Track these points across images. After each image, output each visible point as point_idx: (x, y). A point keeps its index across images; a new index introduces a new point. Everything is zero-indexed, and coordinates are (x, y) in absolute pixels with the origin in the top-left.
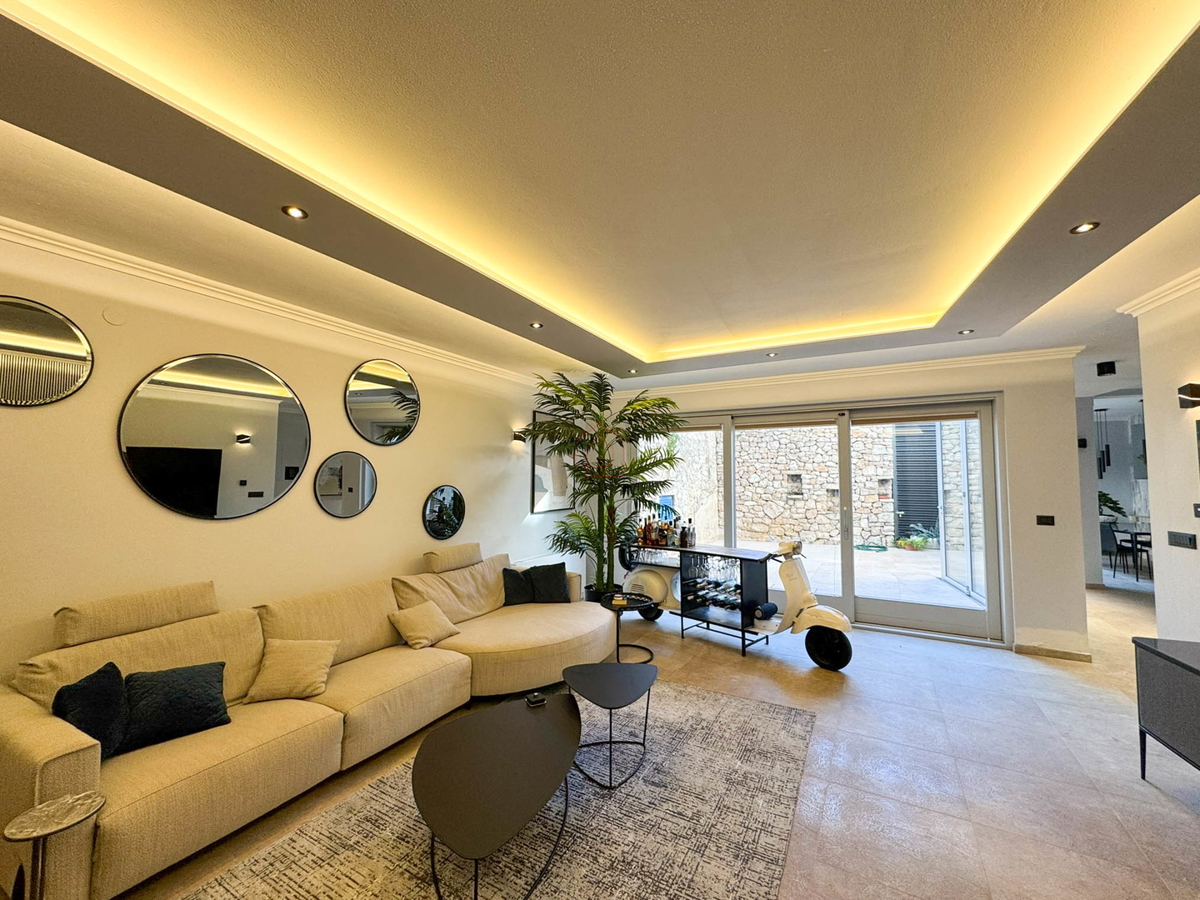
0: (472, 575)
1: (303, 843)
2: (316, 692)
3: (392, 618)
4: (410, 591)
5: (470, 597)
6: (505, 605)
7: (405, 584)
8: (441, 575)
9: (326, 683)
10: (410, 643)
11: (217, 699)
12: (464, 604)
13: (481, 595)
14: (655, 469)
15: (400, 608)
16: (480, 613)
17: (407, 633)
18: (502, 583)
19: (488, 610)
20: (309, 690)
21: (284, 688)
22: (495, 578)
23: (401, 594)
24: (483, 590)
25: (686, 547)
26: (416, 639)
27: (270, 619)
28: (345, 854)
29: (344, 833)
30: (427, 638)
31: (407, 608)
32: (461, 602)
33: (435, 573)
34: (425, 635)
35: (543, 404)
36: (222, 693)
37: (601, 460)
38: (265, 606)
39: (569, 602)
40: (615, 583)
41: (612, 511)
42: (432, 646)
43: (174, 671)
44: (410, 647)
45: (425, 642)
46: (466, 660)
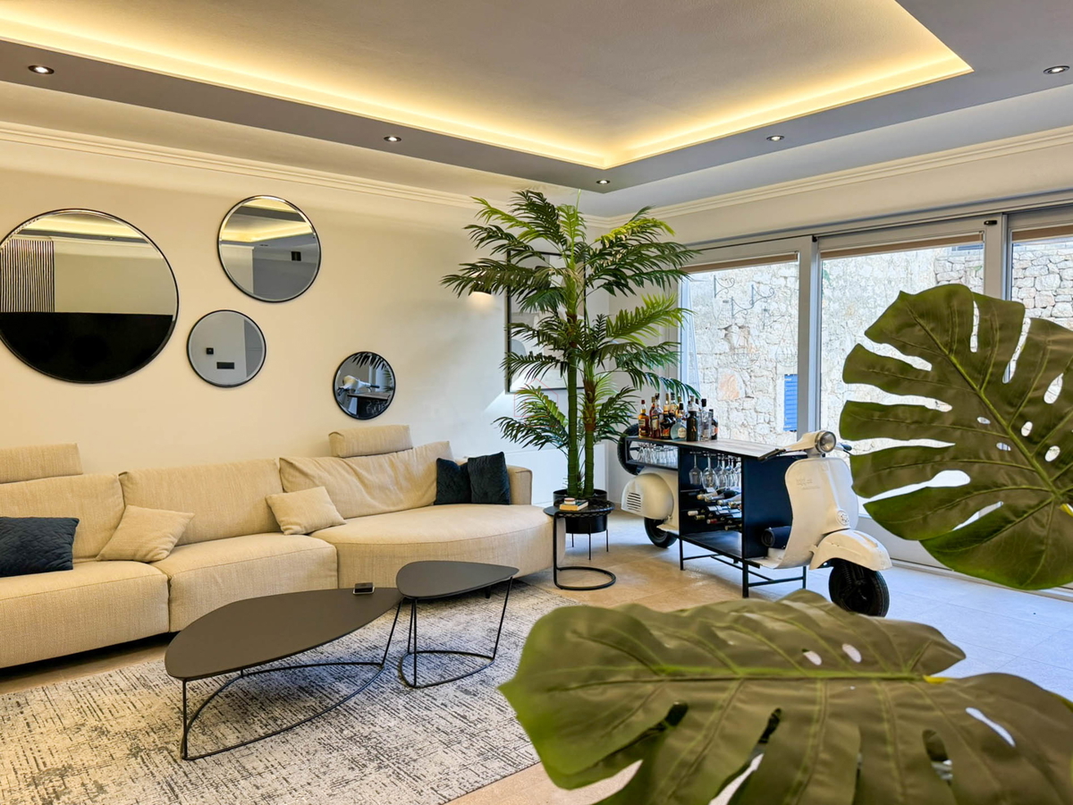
0: (392, 465)
1: (117, 678)
2: (156, 558)
3: (269, 502)
4: (297, 474)
5: (382, 488)
6: (436, 503)
7: (291, 465)
8: (346, 460)
9: (172, 552)
10: (282, 528)
11: (62, 547)
12: (374, 498)
13: (401, 489)
14: (650, 325)
15: (284, 491)
16: (392, 509)
17: (281, 518)
18: (434, 476)
19: (406, 506)
20: (151, 554)
21: (129, 550)
22: (425, 471)
23: (287, 476)
24: (404, 483)
25: (695, 440)
26: (288, 524)
27: (130, 486)
28: (141, 689)
29: (151, 677)
30: (300, 525)
31: (292, 491)
32: (369, 493)
33: (338, 456)
34: (299, 521)
35: (482, 240)
36: (71, 544)
37: (572, 317)
38: (125, 473)
39: (508, 504)
40: (595, 487)
41: (590, 386)
42: (307, 534)
43: (31, 518)
44: (282, 532)
45: (296, 528)
46: (330, 549)
